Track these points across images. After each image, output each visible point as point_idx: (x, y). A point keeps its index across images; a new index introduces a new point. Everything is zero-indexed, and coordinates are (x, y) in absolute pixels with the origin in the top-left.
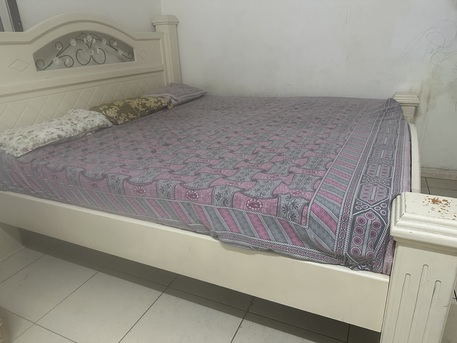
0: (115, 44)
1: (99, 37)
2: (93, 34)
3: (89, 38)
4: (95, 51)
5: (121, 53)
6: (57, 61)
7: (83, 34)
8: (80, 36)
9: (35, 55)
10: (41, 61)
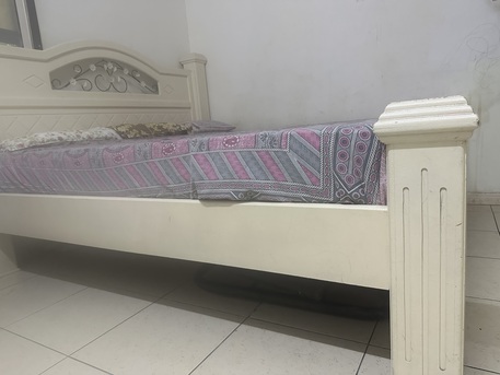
0: (138, 75)
1: (120, 66)
2: (114, 62)
3: (110, 66)
4: (116, 80)
5: (143, 84)
6: (74, 82)
7: (104, 61)
8: (101, 62)
9: (52, 74)
10: (58, 80)
